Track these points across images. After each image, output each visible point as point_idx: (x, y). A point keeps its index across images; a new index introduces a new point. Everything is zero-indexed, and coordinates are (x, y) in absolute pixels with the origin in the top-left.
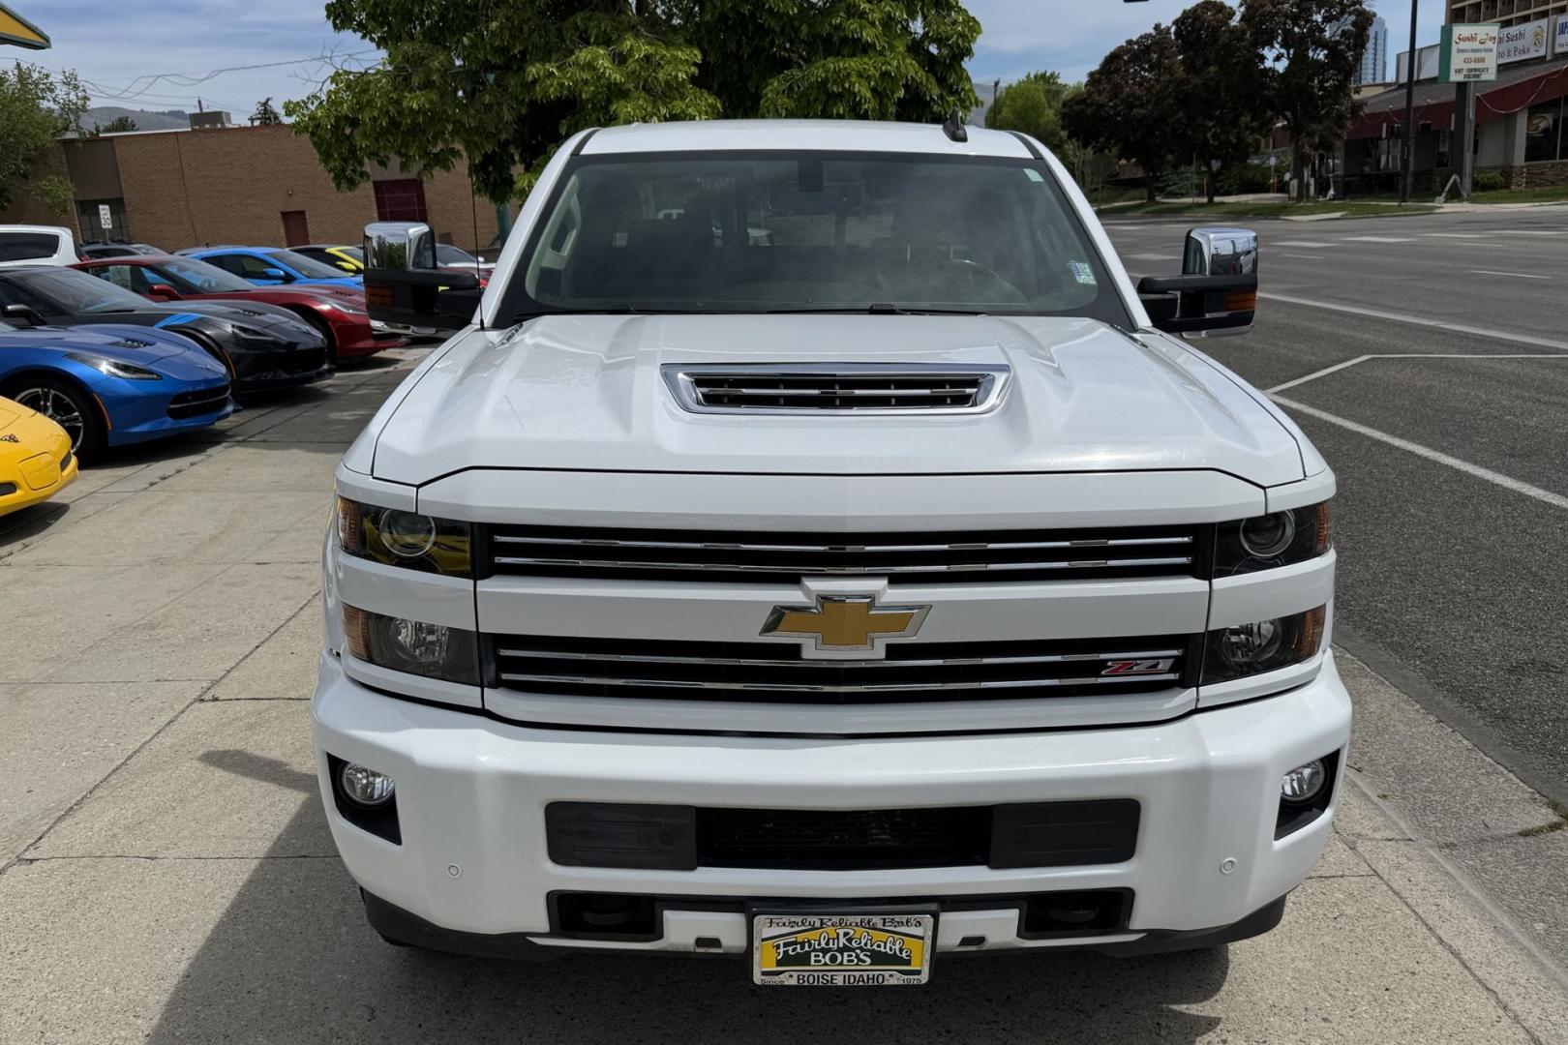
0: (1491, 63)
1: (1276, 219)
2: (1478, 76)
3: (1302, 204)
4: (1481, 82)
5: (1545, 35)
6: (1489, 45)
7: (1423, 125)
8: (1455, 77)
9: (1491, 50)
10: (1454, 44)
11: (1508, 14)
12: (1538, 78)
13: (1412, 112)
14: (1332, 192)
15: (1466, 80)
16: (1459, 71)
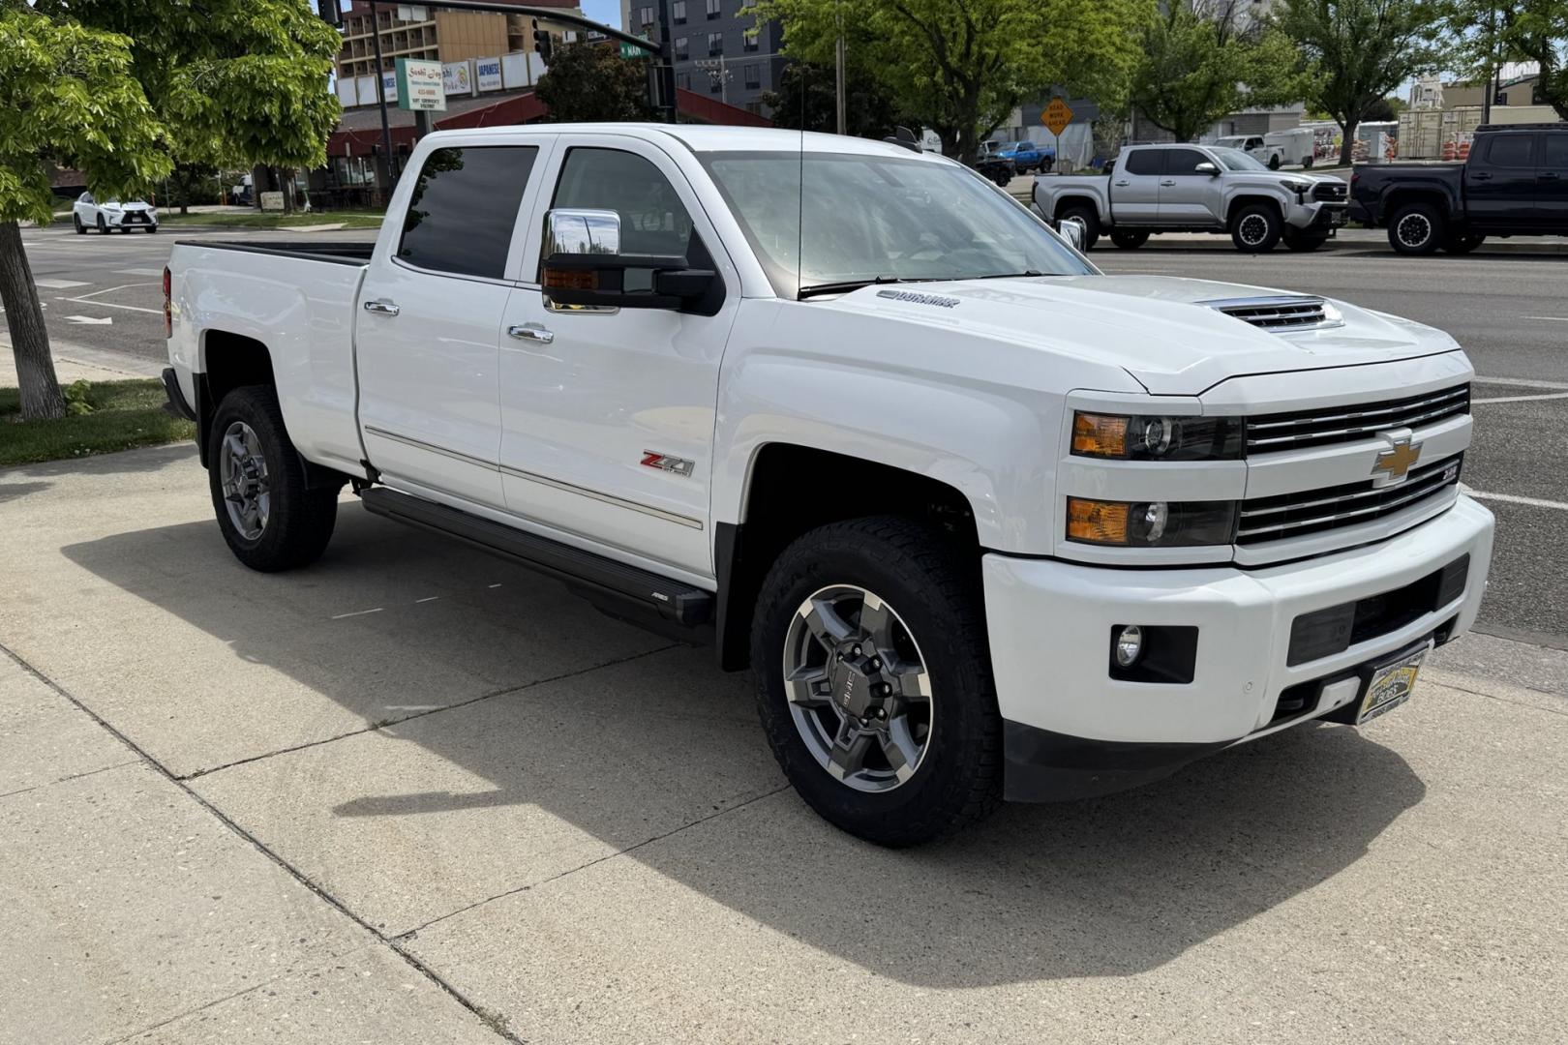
0: (440, 95)
1: (272, 230)
2: (431, 106)
3: (291, 215)
4: (435, 111)
5: (468, 74)
6: (436, 79)
7: (401, 147)
8: (414, 106)
9: (438, 85)
10: (408, 77)
11: (389, 51)
12: (476, 112)
13: (389, 134)
14: (308, 205)
15: (423, 109)
16: (416, 100)
